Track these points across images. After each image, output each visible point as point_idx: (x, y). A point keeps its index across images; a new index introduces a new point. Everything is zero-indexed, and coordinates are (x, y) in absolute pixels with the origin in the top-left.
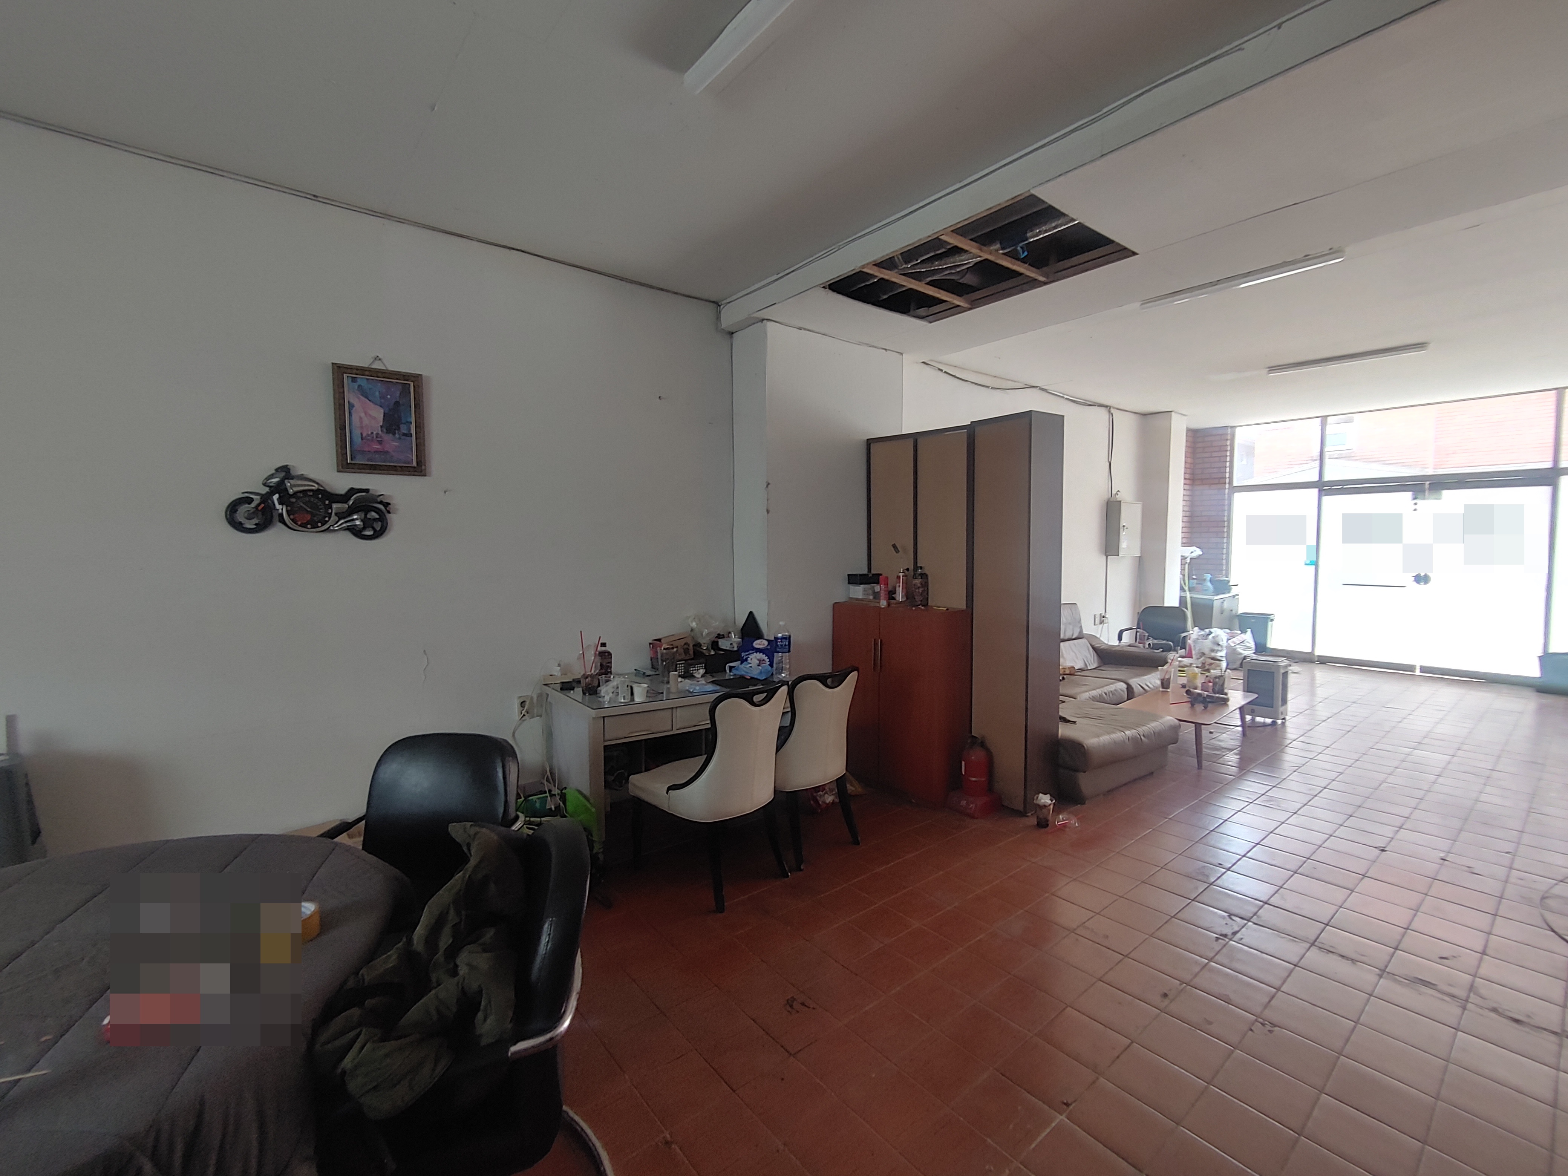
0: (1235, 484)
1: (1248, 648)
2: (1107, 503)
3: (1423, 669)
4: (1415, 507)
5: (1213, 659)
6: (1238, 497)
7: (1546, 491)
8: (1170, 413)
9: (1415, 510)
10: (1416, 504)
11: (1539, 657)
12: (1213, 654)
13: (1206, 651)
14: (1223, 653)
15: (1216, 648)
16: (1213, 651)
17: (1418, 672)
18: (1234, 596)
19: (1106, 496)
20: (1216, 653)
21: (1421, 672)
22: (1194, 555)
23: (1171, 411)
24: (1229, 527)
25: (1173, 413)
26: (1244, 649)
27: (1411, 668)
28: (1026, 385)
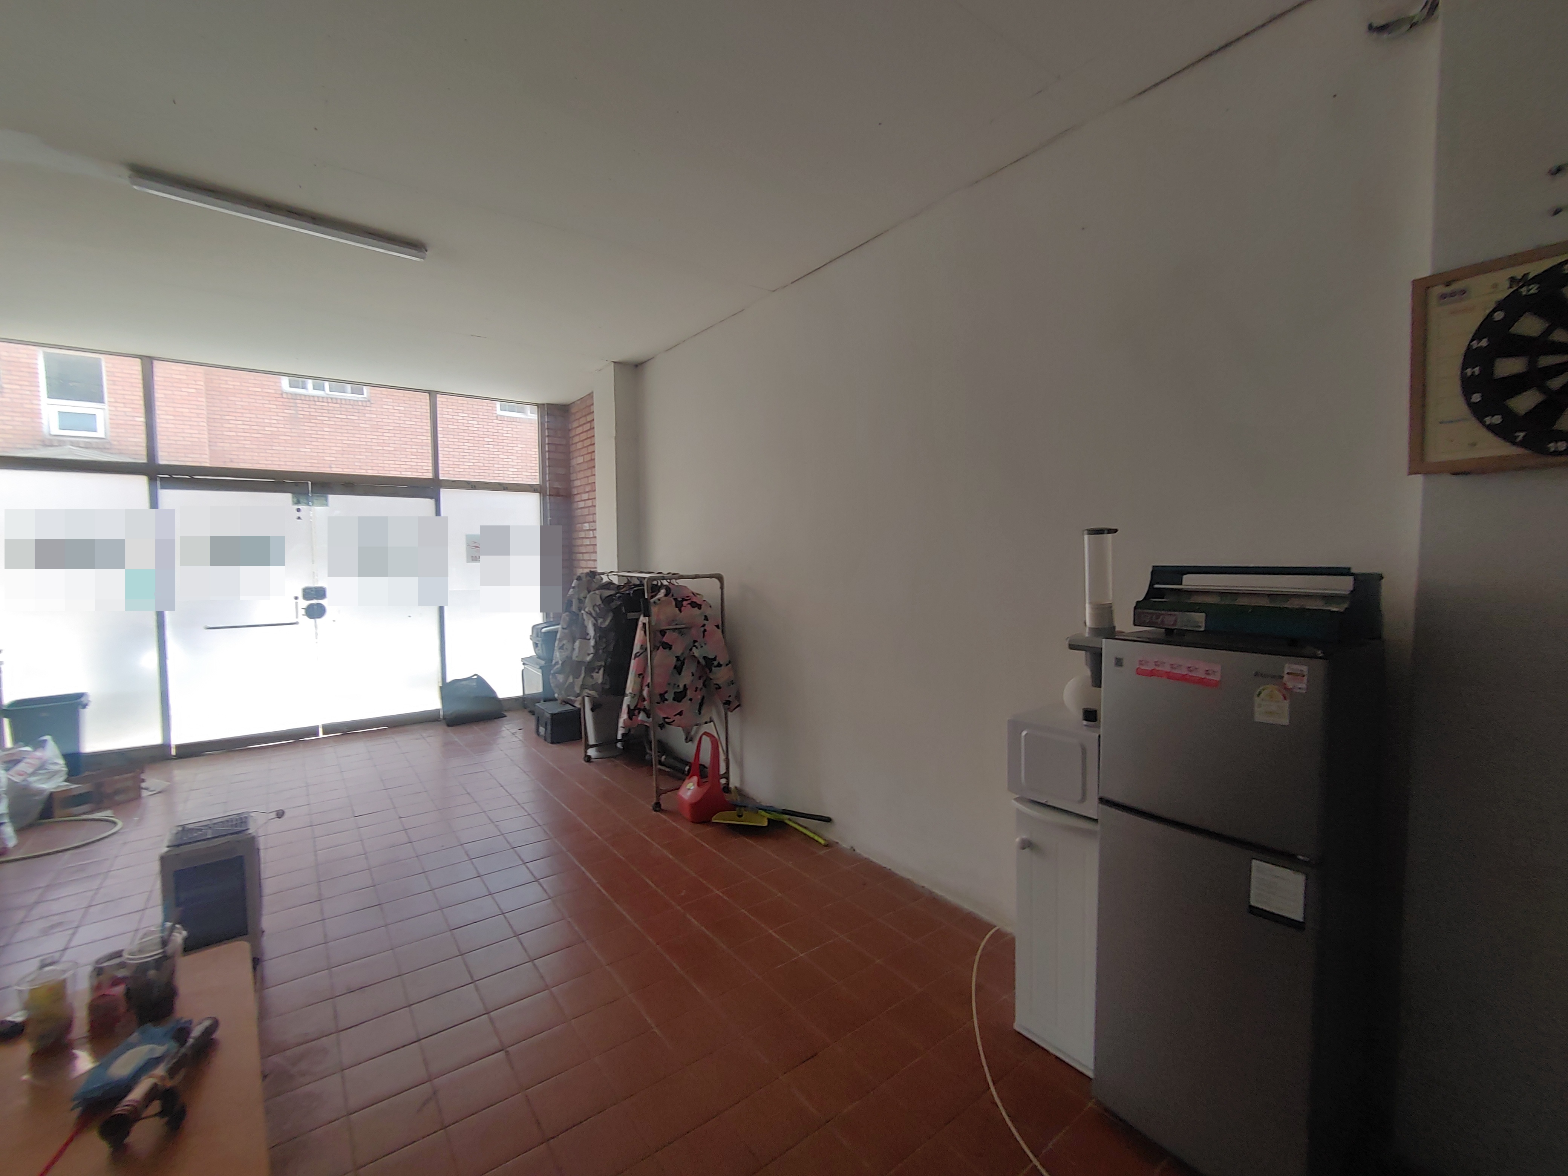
3: (328, 729)
4: (299, 514)
9: (299, 518)
10: (298, 510)
11: (438, 688)
21: (323, 735)
26: (48, 780)
27: (313, 731)
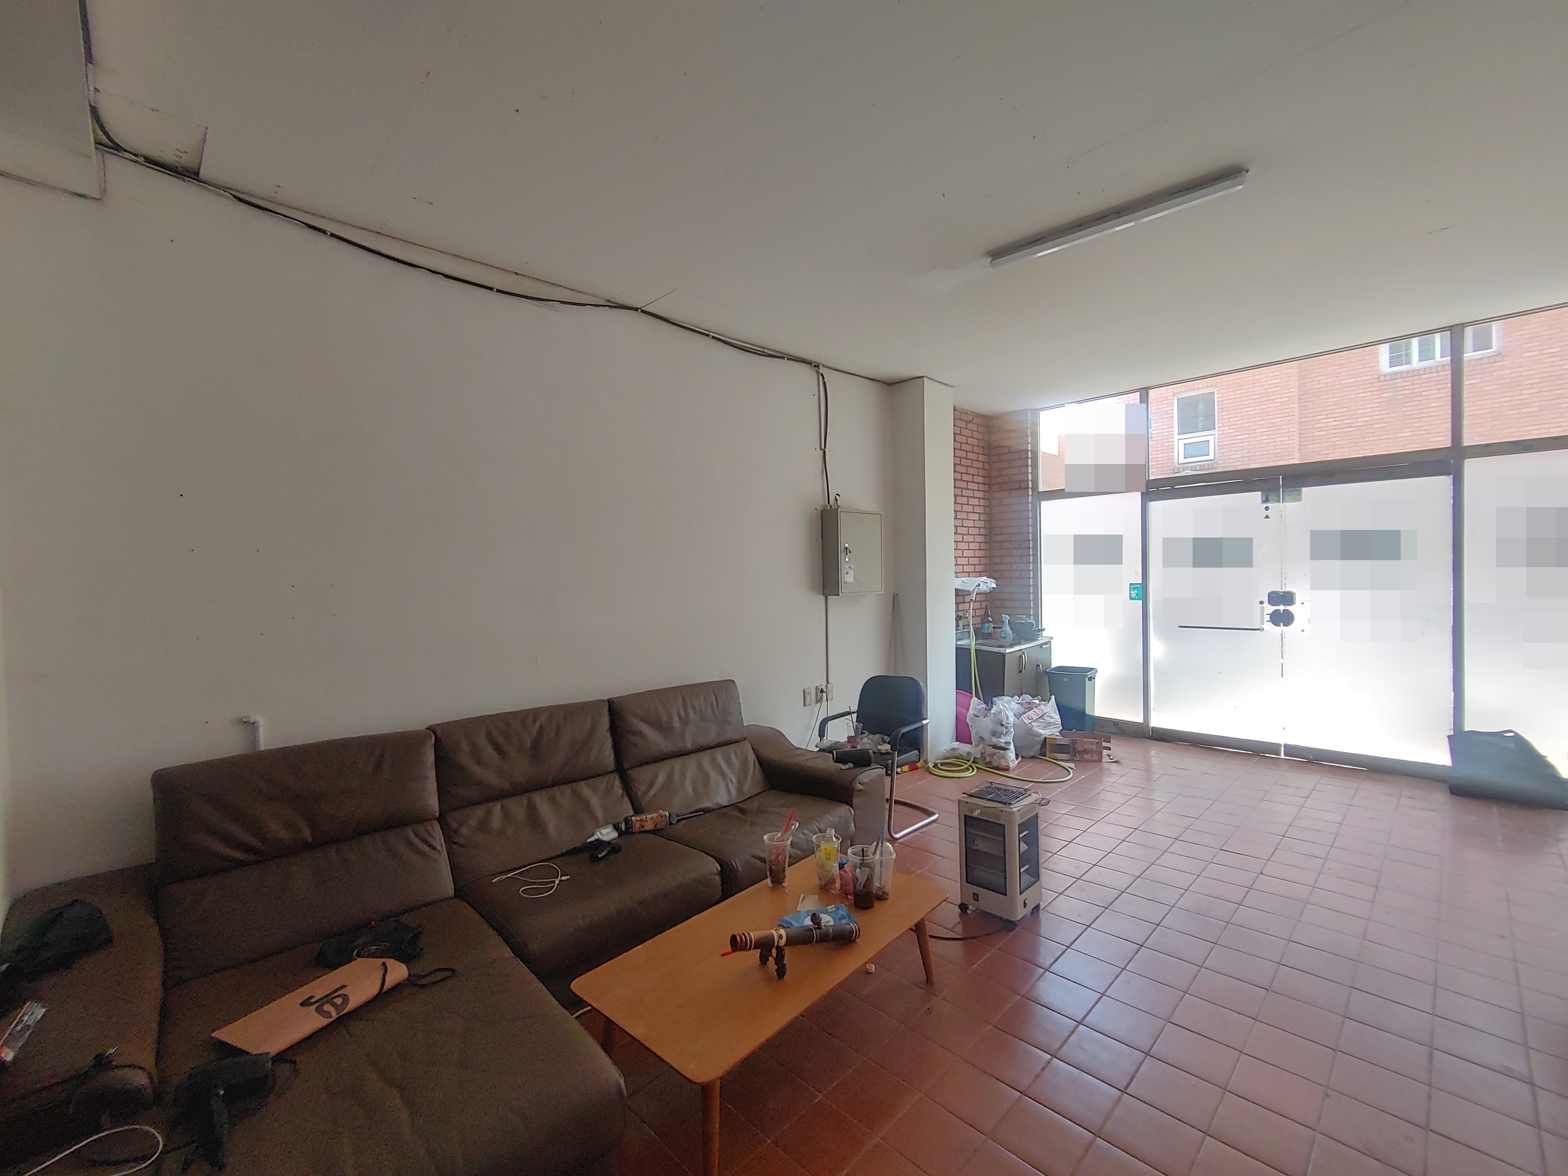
0: (1041, 489)
1: (1048, 725)
2: (822, 512)
3: (1292, 751)
4: (1267, 513)
5: (995, 747)
6: (1048, 508)
7: (1444, 482)
8: (922, 378)
9: (1267, 517)
10: (1267, 509)
11: (1448, 736)
12: (994, 740)
13: (986, 735)
14: (1010, 738)
15: (1000, 729)
16: (994, 734)
17: (1282, 756)
18: (1041, 646)
19: (819, 502)
20: (1000, 737)
21: (1285, 756)
22: (983, 588)
23: (923, 377)
24: (1035, 548)
25: (925, 378)
26: (1044, 728)
27: (1273, 748)
28: (608, 301)
